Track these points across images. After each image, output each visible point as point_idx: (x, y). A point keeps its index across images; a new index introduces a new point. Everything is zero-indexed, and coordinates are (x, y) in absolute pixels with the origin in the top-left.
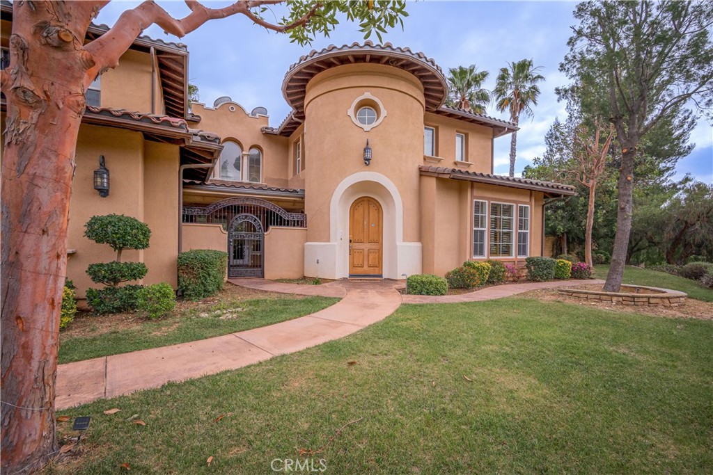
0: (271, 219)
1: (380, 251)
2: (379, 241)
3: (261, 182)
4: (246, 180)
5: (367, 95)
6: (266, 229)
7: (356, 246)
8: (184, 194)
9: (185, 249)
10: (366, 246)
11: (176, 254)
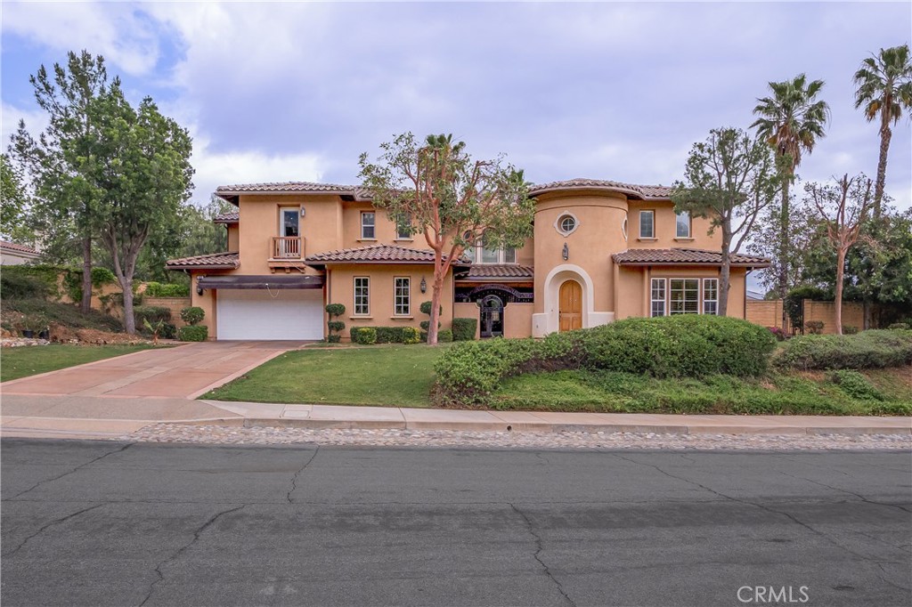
0: (506, 298)
1: (581, 318)
2: (579, 311)
3: (516, 263)
4: (501, 262)
5: (566, 212)
6: (505, 305)
7: (564, 315)
8: (456, 283)
9: (455, 317)
10: (571, 316)
11: (451, 319)
